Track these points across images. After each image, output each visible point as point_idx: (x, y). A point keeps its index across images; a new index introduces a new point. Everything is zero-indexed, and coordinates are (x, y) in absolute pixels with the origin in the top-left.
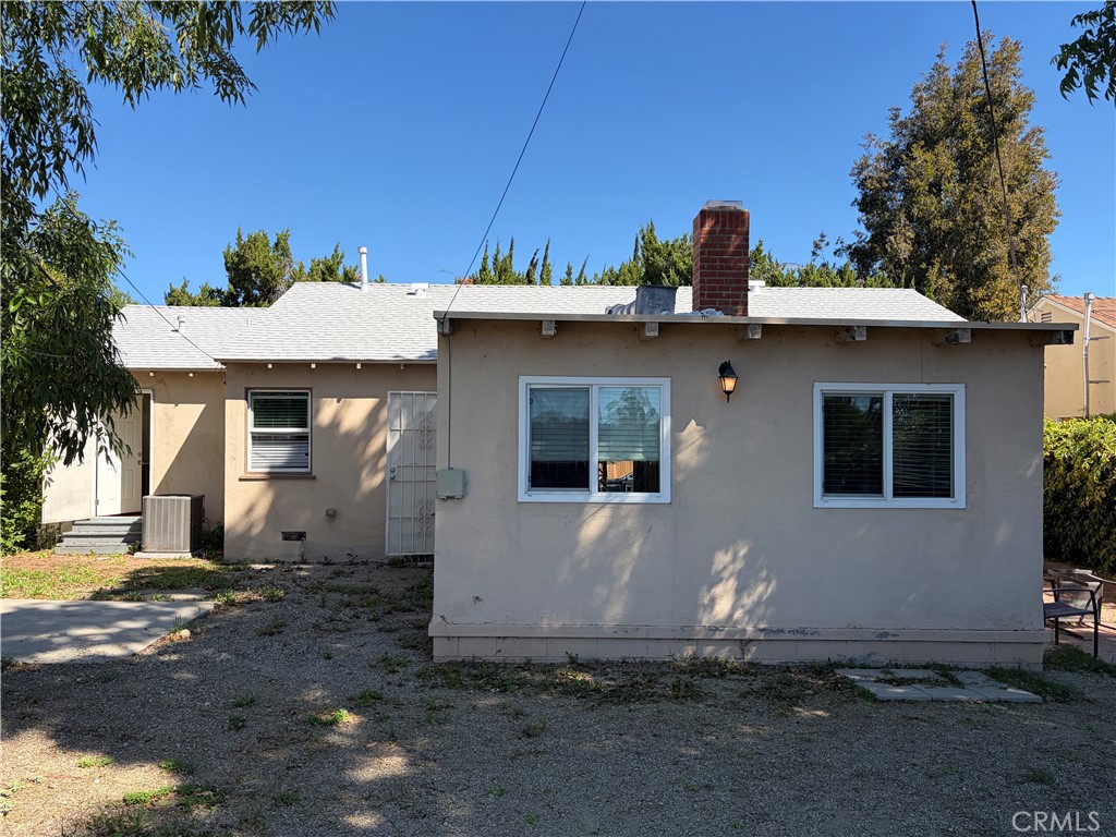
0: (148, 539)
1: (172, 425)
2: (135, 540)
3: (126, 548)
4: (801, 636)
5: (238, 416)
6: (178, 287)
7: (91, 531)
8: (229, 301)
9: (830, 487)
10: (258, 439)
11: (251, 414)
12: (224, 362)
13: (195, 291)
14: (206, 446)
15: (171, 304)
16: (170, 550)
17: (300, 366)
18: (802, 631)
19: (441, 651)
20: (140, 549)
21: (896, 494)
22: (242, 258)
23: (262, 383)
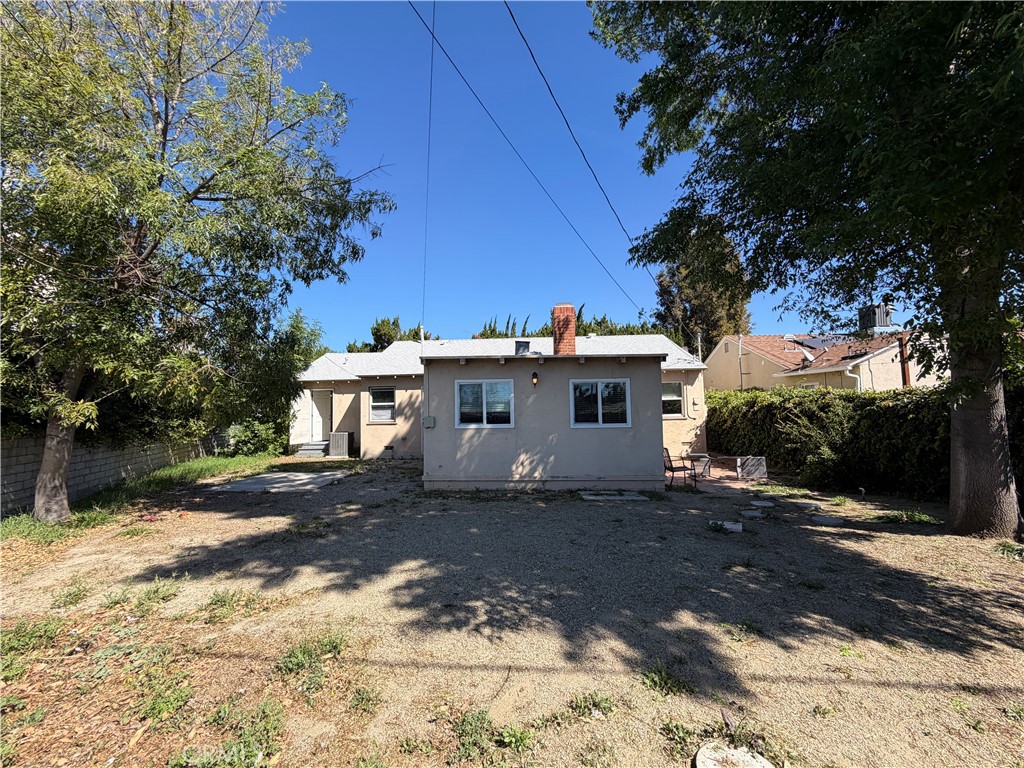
0: (331, 451)
1: (342, 403)
2: (326, 451)
3: (323, 454)
4: (567, 479)
5: (366, 398)
6: (352, 343)
7: (311, 448)
8: (374, 349)
9: (578, 419)
10: (374, 408)
11: (371, 397)
12: (359, 377)
13: (359, 345)
14: (354, 411)
15: (349, 351)
16: (340, 455)
17: (390, 377)
18: (567, 477)
19: (427, 486)
20: (328, 454)
21: (604, 422)
22: (378, 330)
23: (375, 385)
